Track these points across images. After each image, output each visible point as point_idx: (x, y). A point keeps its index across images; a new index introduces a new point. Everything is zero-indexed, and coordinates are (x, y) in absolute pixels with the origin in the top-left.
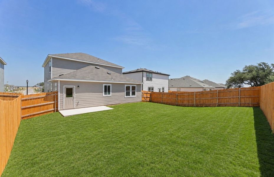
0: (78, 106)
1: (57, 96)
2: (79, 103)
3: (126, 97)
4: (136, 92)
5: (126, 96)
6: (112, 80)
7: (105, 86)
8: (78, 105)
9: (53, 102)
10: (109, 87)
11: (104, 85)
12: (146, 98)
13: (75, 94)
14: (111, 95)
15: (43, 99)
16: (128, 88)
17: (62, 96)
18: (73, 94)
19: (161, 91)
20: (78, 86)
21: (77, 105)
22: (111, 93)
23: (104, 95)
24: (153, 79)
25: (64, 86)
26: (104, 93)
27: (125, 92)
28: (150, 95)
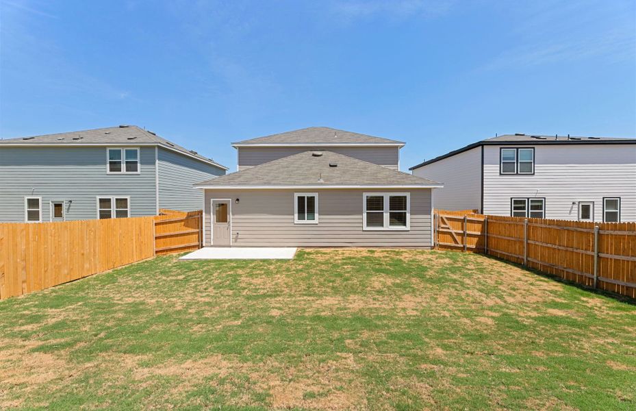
0: (237, 242)
1: (202, 218)
2: (239, 236)
3: (365, 228)
4: (408, 216)
5: (368, 225)
6: (322, 181)
7: (301, 199)
8: (238, 240)
9: (198, 230)
10: (311, 200)
11: (296, 195)
12: (458, 238)
13: (230, 217)
14: (316, 221)
15: (183, 223)
16: (375, 203)
17: (209, 220)
18: (228, 216)
19: (597, 217)
20: (238, 200)
21: (236, 239)
22: (316, 215)
23: (297, 221)
24: (538, 168)
25: (212, 200)
26: (296, 215)
27: (365, 215)
28: (483, 227)
